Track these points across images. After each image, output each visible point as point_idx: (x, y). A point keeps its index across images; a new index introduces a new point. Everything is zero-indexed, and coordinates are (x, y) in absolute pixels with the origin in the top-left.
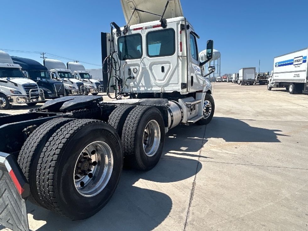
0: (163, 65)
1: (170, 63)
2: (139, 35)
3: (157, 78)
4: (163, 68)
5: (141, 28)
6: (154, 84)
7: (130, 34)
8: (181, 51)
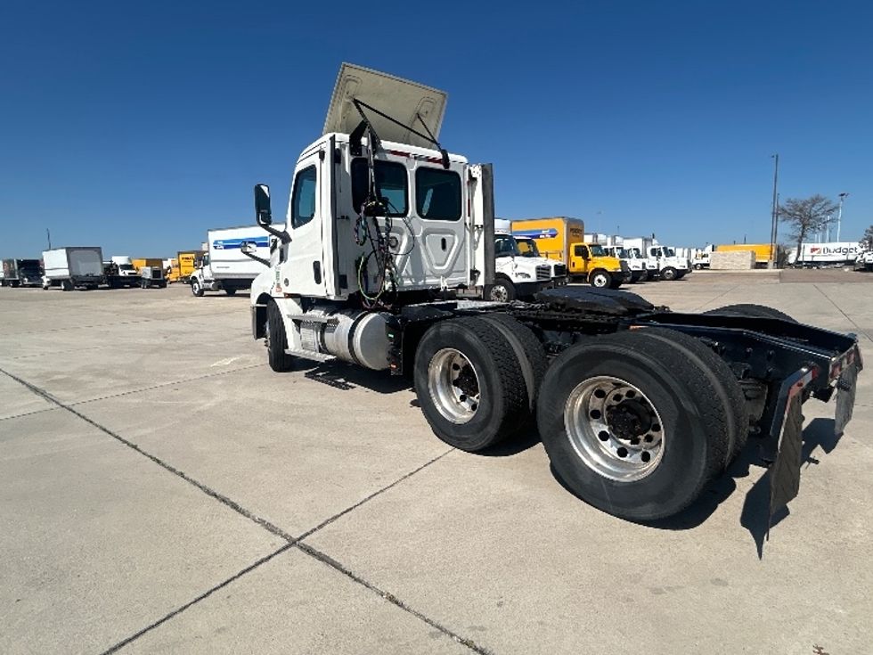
0: (444, 236)
1: (453, 234)
2: (401, 169)
3: (434, 261)
4: (444, 241)
5: (407, 155)
6: (428, 273)
7: (383, 159)
8: (469, 215)
